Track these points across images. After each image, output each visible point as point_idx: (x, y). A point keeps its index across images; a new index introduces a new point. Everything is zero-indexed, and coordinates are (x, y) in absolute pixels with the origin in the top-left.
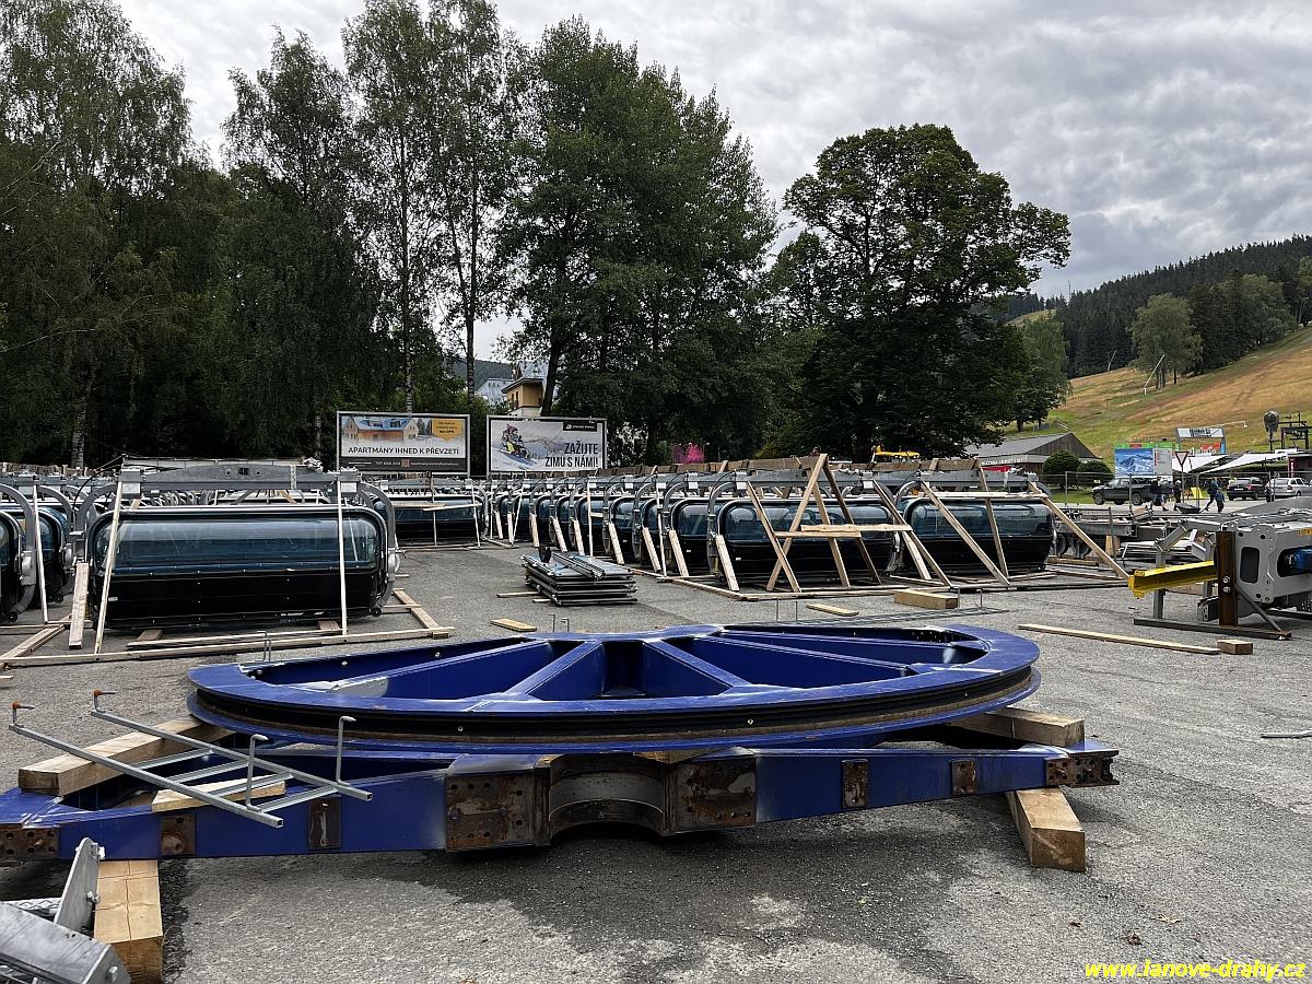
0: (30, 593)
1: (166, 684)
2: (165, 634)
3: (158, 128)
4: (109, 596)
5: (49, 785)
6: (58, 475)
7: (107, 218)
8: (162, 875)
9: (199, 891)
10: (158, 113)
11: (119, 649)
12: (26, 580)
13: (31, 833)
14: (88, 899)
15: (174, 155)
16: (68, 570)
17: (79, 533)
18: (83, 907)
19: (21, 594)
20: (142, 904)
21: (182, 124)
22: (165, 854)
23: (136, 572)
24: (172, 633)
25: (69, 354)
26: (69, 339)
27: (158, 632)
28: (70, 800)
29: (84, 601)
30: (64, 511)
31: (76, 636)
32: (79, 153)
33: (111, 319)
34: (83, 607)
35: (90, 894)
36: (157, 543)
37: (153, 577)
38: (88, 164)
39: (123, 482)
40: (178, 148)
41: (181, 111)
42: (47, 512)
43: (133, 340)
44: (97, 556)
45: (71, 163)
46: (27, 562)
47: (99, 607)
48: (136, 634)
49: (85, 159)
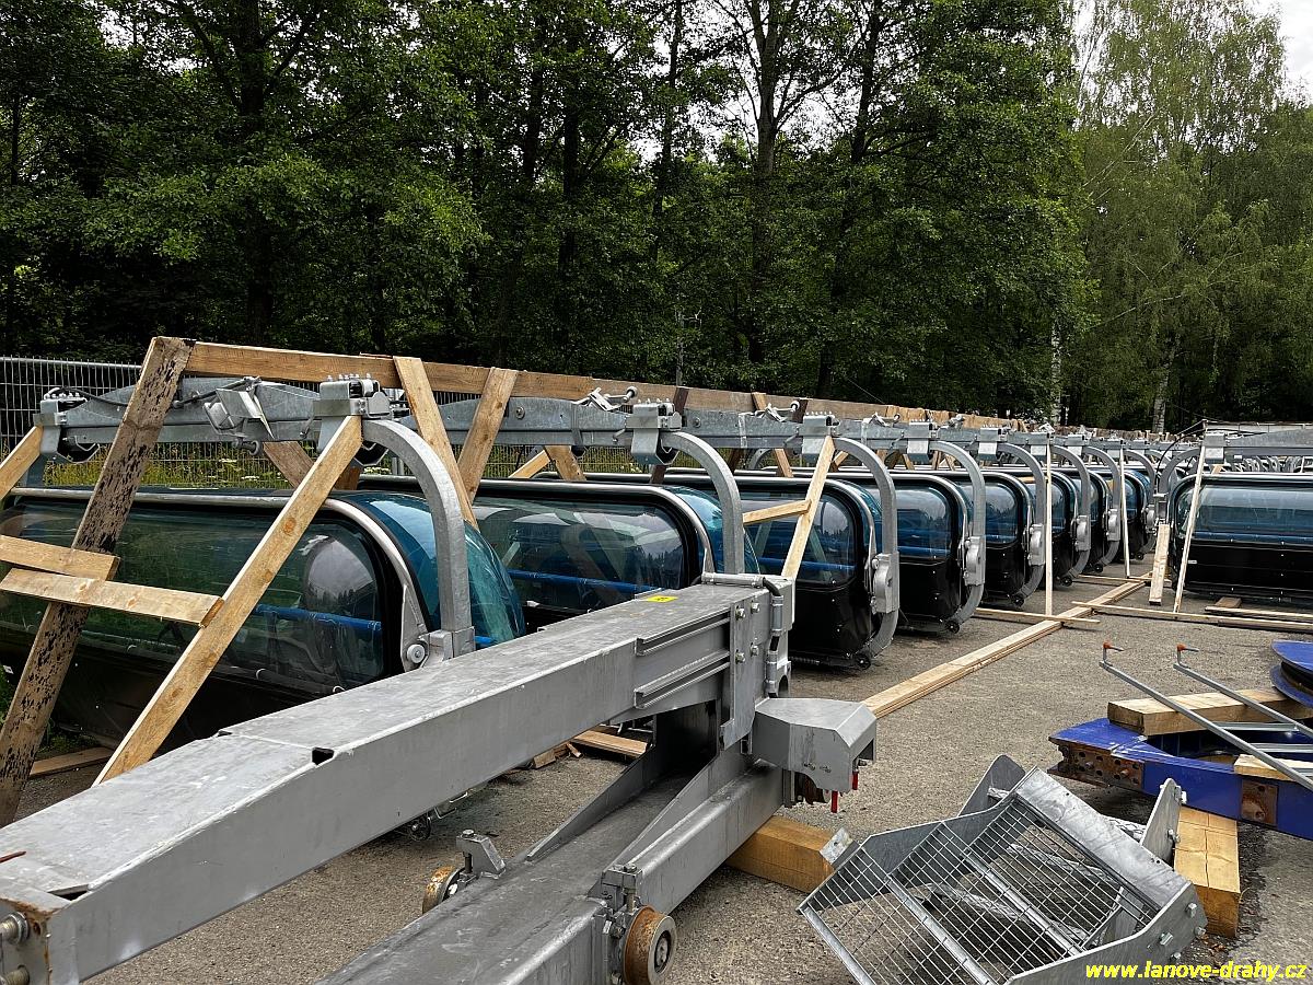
0: (1114, 548)
1: (1245, 653)
2: (1244, 603)
3: (1252, 76)
4: (1190, 558)
5: (1135, 722)
6: (1142, 440)
7: (1197, 181)
8: (1240, 836)
9: (1278, 865)
10: (1251, 61)
11: (1197, 611)
12: (1112, 536)
13: (1118, 762)
14: (1170, 836)
15: (1268, 101)
16: (1151, 530)
17: (1162, 495)
18: (1164, 842)
19: (1107, 548)
20: (1219, 857)
21: (1277, 66)
22: (1245, 817)
23: (1217, 537)
24: (1251, 603)
25: (1156, 323)
26: (1157, 309)
27: (1237, 601)
28: (1154, 741)
29: (1165, 561)
30: (1147, 475)
31: (1156, 593)
32: (1171, 123)
33: (1197, 283)
34: (1164, 566)
35: (1171, 832)
36: (1238, 509)
37: (1233, 544)
38: (1180, 131)
39: (1206, 447)
40: (1272, 91)
41: (1277, 51)
42: (1132, 474)
43: (1219, 303)
44: (1179, 519)
45: (1163, 134)
46: (1113, 520)
47: (1179, 569)
48: (1215, 600)
49: (1177, 127)
